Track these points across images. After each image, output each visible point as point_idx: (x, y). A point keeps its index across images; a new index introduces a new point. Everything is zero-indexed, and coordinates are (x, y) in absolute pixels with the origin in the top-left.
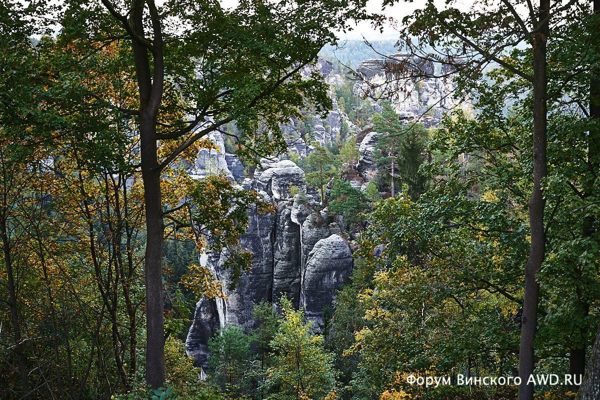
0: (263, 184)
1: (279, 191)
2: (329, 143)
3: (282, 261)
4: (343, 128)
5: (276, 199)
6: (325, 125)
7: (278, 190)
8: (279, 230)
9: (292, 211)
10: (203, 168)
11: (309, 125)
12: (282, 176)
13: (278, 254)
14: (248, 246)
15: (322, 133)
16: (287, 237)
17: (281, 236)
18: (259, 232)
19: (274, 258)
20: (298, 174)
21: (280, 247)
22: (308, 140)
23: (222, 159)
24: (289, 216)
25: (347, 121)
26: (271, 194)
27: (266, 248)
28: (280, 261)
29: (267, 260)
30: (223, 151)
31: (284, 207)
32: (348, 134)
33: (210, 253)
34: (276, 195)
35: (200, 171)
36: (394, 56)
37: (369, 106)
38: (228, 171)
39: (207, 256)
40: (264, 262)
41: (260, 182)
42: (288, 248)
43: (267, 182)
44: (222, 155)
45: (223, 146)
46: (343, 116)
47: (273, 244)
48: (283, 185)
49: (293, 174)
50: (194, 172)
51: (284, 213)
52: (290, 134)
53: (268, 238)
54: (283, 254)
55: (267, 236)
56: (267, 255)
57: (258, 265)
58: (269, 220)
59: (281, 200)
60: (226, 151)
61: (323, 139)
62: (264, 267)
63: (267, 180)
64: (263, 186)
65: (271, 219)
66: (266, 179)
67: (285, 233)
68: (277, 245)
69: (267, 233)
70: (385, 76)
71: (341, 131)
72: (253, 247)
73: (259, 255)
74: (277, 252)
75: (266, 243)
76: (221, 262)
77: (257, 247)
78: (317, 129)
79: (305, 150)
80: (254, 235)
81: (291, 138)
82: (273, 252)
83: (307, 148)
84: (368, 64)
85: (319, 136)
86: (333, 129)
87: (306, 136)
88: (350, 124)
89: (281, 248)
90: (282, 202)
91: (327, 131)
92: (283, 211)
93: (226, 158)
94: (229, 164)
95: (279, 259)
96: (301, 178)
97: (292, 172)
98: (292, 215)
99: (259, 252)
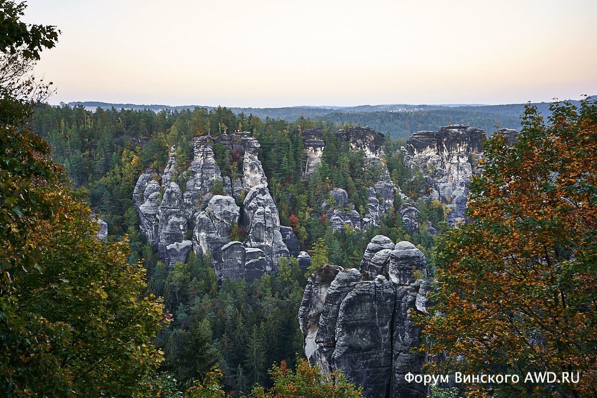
0: (377, 266)
1: (398, 276)
2: (383, 216)
3: (404, 353)
4: (397, 200)
5: (394, 284)
6: (379, 197)
7: (397, 274)
8: (399, 318)
9: (417, 298)
10: (258, 240)
11: (363, 197)
12: (402, 258)
13: (398, 345)
14: (366, 336)
15: (376, 206)
16: (410, 327)
17: (403, 324)
18: (377, 320)
19: (392, 349)
20: (418, 257)
21: (400, 338)
22: (362, 213)
23: (277, 231)
24: (413, 304)
25: (400, 194)
26: (388, 278)
27: (385, 338)
28: (401, 354)
29: (386, 352)
30: (278, 224)
31: (405, 293)
32: (402, 207)
33: (322, 342)
34: (395, 280)
35: (254, 243)
36: (447, 128)
37: (421, 179)
38: (283, 244)
39: (318, 345)
40: (383, 354)
41: (373, 264)
42: (411, 340)
43: (382, 265)
44: (276, 227)
45: (278, 218)
46: (395, 188)
47: (392, 333)
48: (403, 269)
49: (414, 257)
50: (248, 244)
51: (406, 300)
52: (344, 207)
53: (387, 327)
54: (405, 345)
55: (386, 324)
56: (385, 346)
57: (376, 357)
58: (388, 307)
59: (400, 285)
60: (281, 224)
61: (377, 211)
62: (382, 360)
63: (382, 262)
64: (377, 269)
65: (391, 306)
66: (380, 261)
67: (407, 323)
68: (397, 334)
69: (386, 322)
70: (436, 148)
71: (394, 203)
72: (372, 336)
73: (376, 345)
74: (397, 342)
75: (385, 332)
76: (336, 354)
77: (375, 338)
78: (371, 202)
79: (359, 222)
80: (372, 323)
81: (346, 210)
82: (392, 343)
83: (362, 220)
84: (419, 136)
85: (372, 208)
86: (387, 202)
87: (360, 209)
88: (403, 196)
89: (403, 338)
90: (401, 287)
91: (381, 203)
92: (405, 298)
93: (281, 230)
94: (284, 236)
95: (401, 351)
96: (422, 261)
97: (413, 254)
98: (417, 302)
99: (378, 343)
